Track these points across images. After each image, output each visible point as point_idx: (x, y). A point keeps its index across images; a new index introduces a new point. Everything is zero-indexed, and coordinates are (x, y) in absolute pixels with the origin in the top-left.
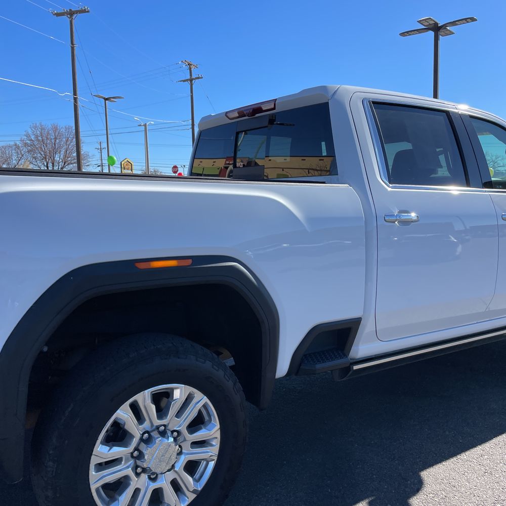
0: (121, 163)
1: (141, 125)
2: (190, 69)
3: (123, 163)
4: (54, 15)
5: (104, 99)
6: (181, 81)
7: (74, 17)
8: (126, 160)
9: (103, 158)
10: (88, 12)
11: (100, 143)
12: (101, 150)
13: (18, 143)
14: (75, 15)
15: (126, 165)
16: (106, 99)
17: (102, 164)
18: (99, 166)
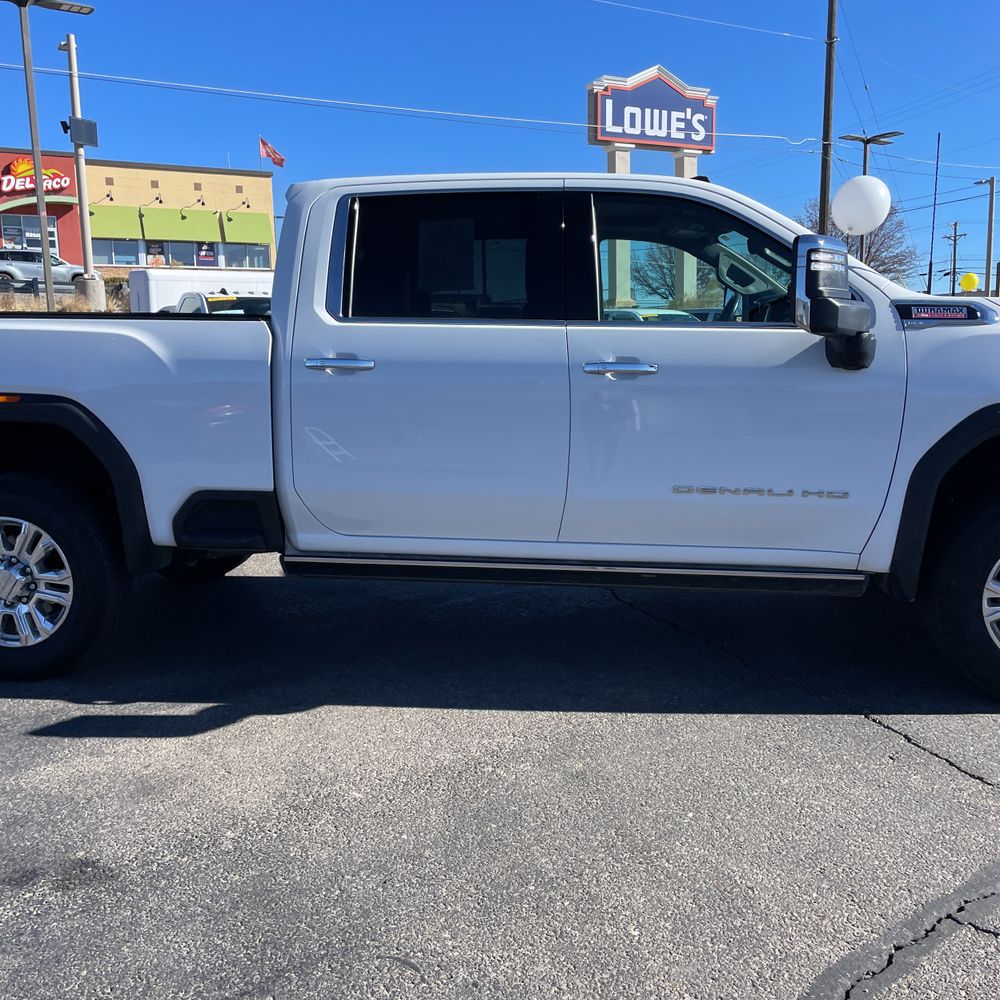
1: (981, 183)
5: (863, 140)
9: (957, 257)
11: (956, 225)
12: (955, 241)
16: (867, 142)
17: (954, 269)
18: (945, 275)
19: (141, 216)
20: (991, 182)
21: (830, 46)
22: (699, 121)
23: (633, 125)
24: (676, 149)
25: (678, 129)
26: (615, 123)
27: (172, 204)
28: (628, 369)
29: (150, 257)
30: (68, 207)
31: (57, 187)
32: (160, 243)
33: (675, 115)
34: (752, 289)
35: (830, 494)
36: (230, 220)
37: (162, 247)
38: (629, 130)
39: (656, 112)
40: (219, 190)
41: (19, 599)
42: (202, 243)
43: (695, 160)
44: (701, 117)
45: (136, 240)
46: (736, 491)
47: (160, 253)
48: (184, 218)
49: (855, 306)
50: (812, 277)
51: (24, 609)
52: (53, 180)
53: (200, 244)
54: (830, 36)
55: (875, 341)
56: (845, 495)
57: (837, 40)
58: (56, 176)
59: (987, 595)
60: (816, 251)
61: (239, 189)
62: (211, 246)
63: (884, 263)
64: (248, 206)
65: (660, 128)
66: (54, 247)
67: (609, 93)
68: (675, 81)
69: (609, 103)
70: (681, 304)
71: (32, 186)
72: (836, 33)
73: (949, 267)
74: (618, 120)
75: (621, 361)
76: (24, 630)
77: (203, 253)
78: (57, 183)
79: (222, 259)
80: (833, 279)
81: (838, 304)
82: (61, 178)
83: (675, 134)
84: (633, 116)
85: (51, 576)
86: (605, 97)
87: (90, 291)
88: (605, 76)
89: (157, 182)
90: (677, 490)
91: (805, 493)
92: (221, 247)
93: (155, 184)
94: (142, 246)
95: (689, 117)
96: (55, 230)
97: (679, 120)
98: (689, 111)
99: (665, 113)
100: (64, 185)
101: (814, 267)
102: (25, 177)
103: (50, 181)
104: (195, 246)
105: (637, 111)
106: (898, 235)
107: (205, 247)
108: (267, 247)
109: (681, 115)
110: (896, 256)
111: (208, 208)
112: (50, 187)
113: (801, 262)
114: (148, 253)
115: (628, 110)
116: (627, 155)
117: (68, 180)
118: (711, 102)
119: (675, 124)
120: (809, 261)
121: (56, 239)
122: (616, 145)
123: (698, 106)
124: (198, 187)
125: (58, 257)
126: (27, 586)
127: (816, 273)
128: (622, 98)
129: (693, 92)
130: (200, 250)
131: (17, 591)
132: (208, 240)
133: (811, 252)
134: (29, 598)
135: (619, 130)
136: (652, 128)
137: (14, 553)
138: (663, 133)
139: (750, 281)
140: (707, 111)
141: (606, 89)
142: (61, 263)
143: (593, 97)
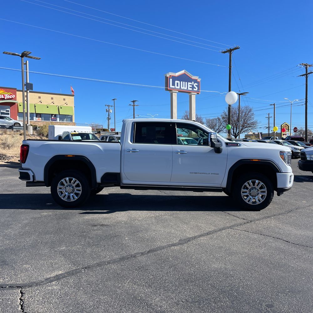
0: (281, 126)
2: (306, 68)
3: (282, 126)
4: (222, 53)
6: (300, 76)
7: (232, 52)
8: (285, 124)
9: (270, 123)
10: (239, 48)
11: (269, 114)
12: (269, 118)
13: (219, 117)
14: (232, 51)
15: (285, 127)
16: (240, 94)
17: (269, 126)
18: (267, 128)
19: (35, 106)
20: (274, 105)
21: (230, 69)
22: (196, 85)
23: (177, 86)
24: (190, 93)
25: (190, 87)
26: (172, 85)
27: (44, 103)
28: (182, 152)
29: (37, 118)
30: (14, 104)
31: (11, 98)
32: (40, 114)
33: (189, 83)
34: (204, 138)
35: (216, 174)
36: (61, 108)
37: (41, 115)
38: (176, 87)
39: (184, 82)
40: (59, 100)
41: (71, 193)
42: (53, 115)
43: (195, 96)
44: (196, 84)
45: (33, 113)
46: (200, 173)
47: (40, 117)
48: (48, 107)
49: (218, 143)
50: (211, 139)
51: (72, 194)
52: (10, 96)
53: (52, 115)
54: (230, 66)
55: (222, 149)
56: (218, 174)
57: (232, 67)
58: (11, 94)
59: (242, 191)
60: (212, 135)
61: (64, 99)
62: (55, 115)
63: (248, 125)
64: (67, 104)
65: (185, 87)
66: (9, 115)
67: (171, 77)
68: (189, 74)
69: (171, 80)
70: (191, 136)
71: (4, 97)
72: (232, 65)
73: (267, 126)
74: (173, 84)
75: (181, 151)
76: (72, 198)
77: (53, 117)
78: (11, 97)
79: (58, 119)
80: (214, 139)
81: (215, 143)
82: (12, 95)
83: (189, 89)
84: (177, 83)
85: (78, 188)
86: (170, 78)
87: (29, 129)
88: (170, 73)
89: (40, 97)
90: (190, 173)
91: (212, 174)
92: (58, 116)
93: (40, 98)
94: (35, 115)
95: (193, 84)
96: (9, 110)
97: (190, 85)
98: (193, 82)
99: (186, 83)
100: (13, 97)
101: (211, 137)
102: (2, 95)
103: (9, 96)
104: (51, 115)
105: (179, 82)
106: (252, 117)
107: (53, 116)
108: (72, 116)
109: (191, 83)
110: (252, 123)
111: (55, 104)
112: (9, 98)
113: (209, 136)
114: (36, 117)
115: (176, 82)
116: (176, 94)
117: (14, 96)
118: (199, 80)
119: (189, 86)
120: (210, 136)
121: (9, 112)
122: (173, 91)
123: (195, 81)
124: (52, 99)
125: (10, 117)
126: (73, 190)
127: (212, 138)
128: (175, 79)
129: (194, 77)
130: (52, 116)
131: (71, 191)
132: (54, 113)
133: (211, 135)
134: (73, 192)
135: (174, 87)
136: (183, 87)
137: (71, 184)
138: (186, 88)
139: (204, 136)
140: (198, 83)
141: (170, 76)
142: (11, 120)
143: (167, 78)
